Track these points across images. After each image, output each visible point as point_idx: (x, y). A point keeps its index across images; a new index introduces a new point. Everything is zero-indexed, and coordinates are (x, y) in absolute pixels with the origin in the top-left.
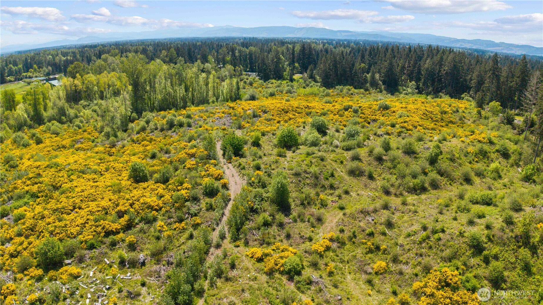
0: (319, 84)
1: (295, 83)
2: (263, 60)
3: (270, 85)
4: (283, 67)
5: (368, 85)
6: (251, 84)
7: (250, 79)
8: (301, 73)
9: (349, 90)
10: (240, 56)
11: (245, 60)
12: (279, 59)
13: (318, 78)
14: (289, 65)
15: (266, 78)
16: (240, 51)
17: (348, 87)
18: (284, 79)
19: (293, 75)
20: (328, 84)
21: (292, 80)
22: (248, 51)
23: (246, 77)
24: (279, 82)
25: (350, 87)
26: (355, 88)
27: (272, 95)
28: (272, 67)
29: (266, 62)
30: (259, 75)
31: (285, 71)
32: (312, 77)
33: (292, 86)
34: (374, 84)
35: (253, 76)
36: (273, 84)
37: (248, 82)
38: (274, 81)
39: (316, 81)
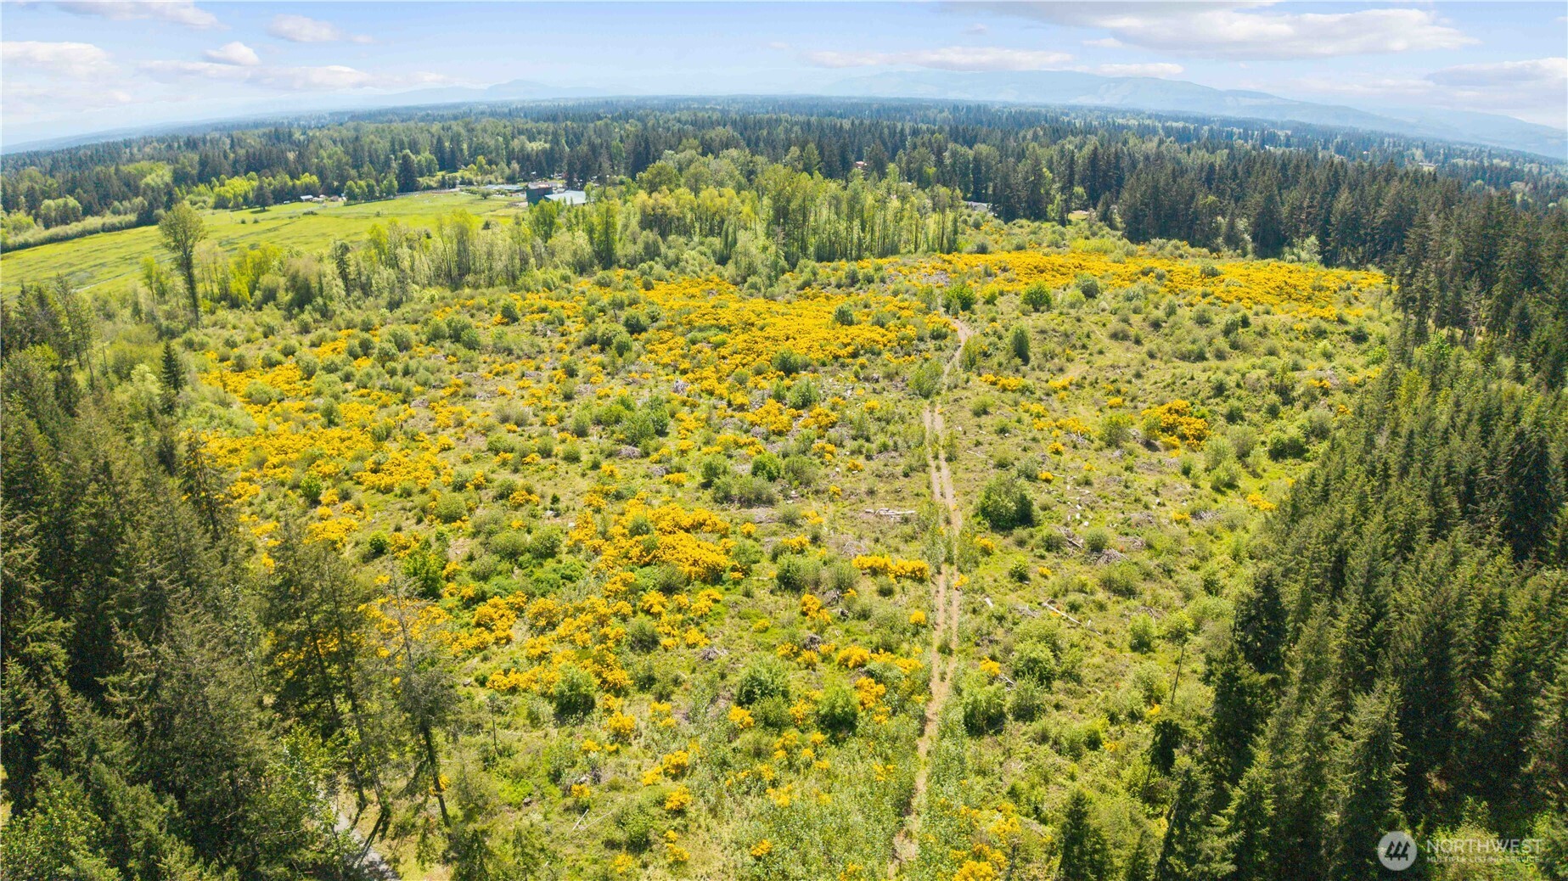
0: (1119, 233)
1: (1070, 230)
2: (1006, 178)
3: (1016, 230)
4: (1048, 193)
5: (1220, 240)
6: (977, 226)
7: (976, 215)
8: (1085, 208)
9: (1177, 248)
10: (953, 165)
11: (965, 175)
12: (1040, 176)
13: (1118, 219)
14: (1062, 190)
15: (1008, 214)
16: (954, 154)
17: (1175, 242)
18: (1047, 220)
19: (1069, 211)
20: (1136, 234)
21: (1064, 222)
22: (971, 153)
23: (966, 211)
24: (1037, 224)
25: (1179, 243)
26: (1192, 246)
27: (1020, 248)
28: (1023, 194)
29: (1012, 181)
30: (993, 209)
31: (1052, 202)
32: (1106, 218)
33: (1062, 235)
34: (1233, 241)
35: (982, 209)
36: (1023, 228)
37: (971, 221)
38: (1024, 222)
39: (1113, 227)
